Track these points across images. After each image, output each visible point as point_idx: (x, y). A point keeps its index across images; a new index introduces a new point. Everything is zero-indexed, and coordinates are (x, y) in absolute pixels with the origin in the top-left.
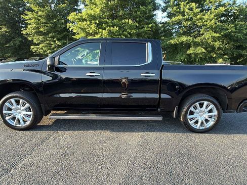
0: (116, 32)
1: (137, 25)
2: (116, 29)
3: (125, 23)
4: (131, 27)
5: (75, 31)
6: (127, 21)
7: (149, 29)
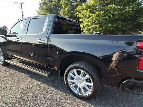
0: (103, 15)
1: (119, 7)
2: (102, 12)
3: (110, 7)
4: (114, 10)
5: (79, 17)
6: (111, 6)
7: (131, 9)
